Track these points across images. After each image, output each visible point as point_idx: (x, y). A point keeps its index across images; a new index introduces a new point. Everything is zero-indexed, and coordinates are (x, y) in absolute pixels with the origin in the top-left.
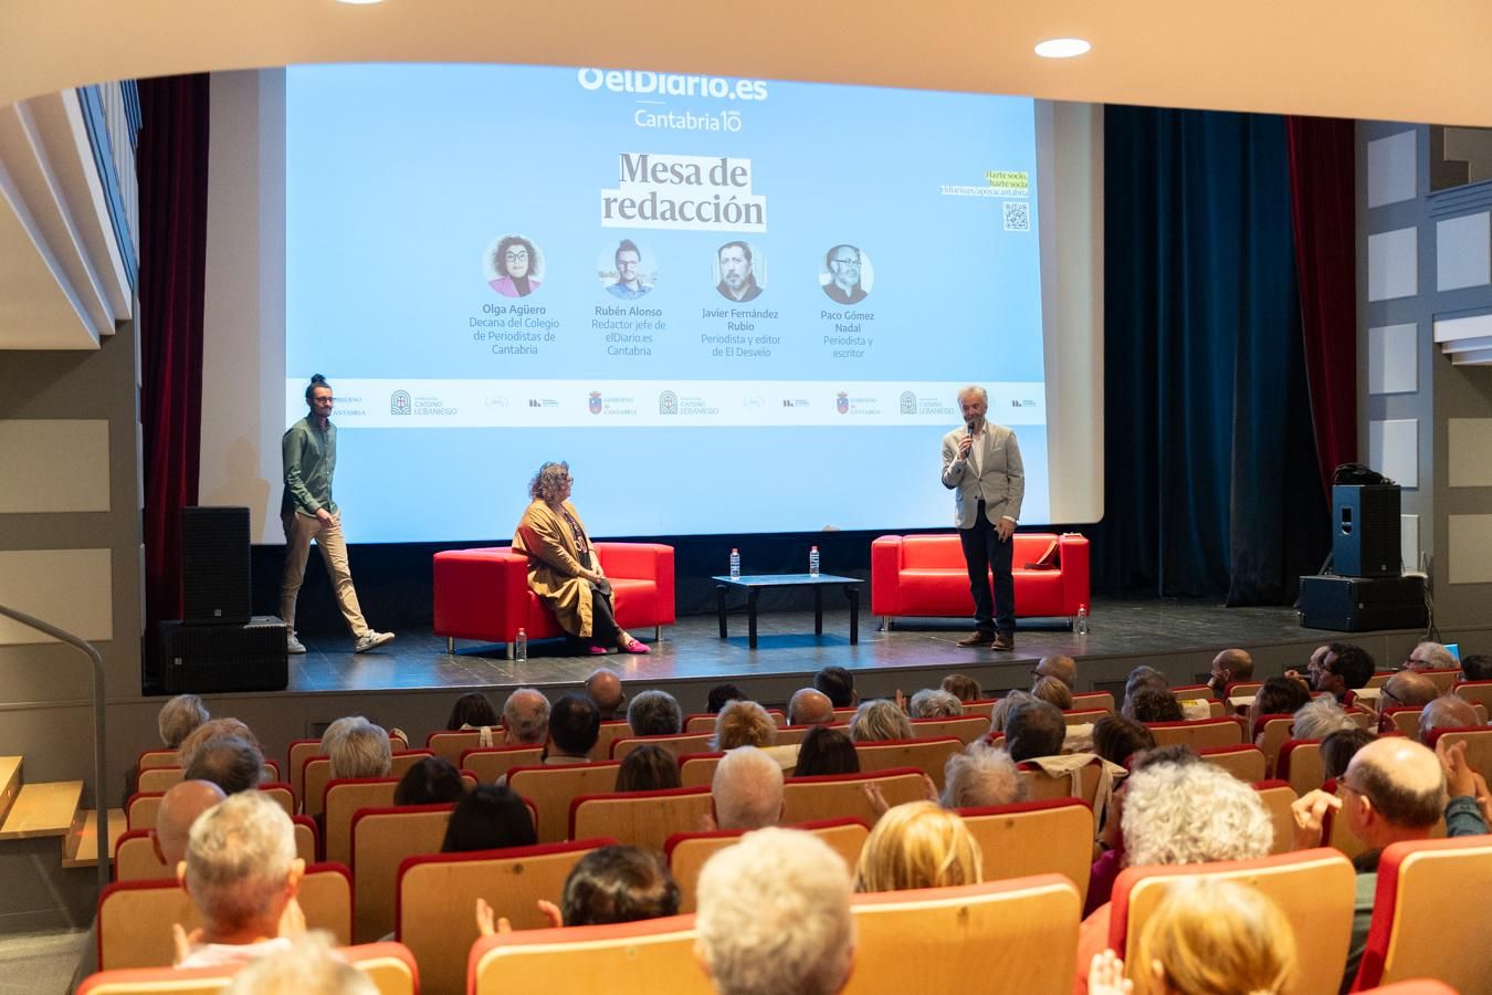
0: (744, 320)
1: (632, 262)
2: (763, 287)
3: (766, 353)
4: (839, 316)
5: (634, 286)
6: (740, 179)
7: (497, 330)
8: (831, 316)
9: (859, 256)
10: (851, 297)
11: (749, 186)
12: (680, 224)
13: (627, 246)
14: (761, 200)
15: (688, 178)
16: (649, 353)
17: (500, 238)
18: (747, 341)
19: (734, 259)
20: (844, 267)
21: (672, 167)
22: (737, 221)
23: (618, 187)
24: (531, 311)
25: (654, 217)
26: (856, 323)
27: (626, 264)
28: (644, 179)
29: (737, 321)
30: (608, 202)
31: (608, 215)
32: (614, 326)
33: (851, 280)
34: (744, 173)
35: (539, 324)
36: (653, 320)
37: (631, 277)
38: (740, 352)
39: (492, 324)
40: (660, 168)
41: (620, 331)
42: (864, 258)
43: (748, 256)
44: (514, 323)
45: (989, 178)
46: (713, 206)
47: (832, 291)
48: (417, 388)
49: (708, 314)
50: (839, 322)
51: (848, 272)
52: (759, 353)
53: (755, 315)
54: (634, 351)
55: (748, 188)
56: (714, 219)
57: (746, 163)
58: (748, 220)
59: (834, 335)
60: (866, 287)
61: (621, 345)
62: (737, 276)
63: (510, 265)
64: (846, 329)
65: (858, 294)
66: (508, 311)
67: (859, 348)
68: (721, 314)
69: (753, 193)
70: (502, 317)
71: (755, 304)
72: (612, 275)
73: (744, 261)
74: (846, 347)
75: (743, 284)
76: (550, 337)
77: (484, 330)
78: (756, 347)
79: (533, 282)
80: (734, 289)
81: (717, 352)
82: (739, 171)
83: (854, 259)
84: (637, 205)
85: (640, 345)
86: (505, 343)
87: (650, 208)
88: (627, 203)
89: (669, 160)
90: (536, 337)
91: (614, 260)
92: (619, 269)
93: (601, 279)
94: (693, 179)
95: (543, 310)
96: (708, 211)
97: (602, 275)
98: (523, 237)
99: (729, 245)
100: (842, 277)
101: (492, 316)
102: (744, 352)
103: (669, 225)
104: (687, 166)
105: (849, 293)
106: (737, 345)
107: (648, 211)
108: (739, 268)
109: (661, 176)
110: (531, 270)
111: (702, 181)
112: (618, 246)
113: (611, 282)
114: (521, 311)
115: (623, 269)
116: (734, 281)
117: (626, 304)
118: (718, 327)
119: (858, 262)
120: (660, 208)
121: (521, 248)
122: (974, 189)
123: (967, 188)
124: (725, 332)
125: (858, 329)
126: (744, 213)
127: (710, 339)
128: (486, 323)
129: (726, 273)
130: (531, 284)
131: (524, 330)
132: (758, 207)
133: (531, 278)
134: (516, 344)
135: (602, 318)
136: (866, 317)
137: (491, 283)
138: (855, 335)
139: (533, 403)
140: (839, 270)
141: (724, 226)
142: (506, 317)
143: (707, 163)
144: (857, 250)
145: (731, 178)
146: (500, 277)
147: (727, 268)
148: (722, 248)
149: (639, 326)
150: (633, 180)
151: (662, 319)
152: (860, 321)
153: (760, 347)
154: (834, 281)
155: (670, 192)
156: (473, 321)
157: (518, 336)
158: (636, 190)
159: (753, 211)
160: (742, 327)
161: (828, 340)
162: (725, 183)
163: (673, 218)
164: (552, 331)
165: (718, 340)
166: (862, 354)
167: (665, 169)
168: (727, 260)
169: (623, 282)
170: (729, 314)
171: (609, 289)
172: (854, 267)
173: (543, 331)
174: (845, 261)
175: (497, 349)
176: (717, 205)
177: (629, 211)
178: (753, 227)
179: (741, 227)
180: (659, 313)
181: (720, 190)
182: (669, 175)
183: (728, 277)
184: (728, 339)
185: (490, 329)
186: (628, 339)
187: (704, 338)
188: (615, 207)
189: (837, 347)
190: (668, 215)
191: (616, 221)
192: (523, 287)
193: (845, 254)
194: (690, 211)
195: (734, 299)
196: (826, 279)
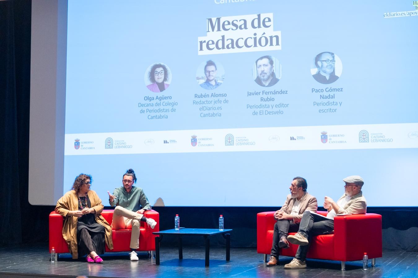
0: (269, 96)
1: (213, 71)
2: (279, 78)
3: (281, 112)
4: (322, 91)
5: (213, 83)
6: (267, 24)
7: (150, 108)
8: (317, 91)
9: (333, 57)
10: (329, 80)
11: (272, 27)
12: (236, 50)
13: (210, 63)
14: (279, 33)
15: (241, 26)
16: (220, 115)
17: (152, 65)
18: (271, 107)
19: (264, 65)
20: (325, 64)
21: (233, 22)
22: (265, 46)
23: (206, 35)
24: (165, 98)
25: (223, 48)
26: (332, 94)
27: (209, 72)
28: (219, 30)
29: (265, 96)
30: (201, 43)
31: (201, 49)
32: (204, 103)
33: (329, 71)
34: (270, 20)
35: (169, 104)
36: (222, 99)
37: (211, 78)
38: (267, 113)
39: (148, 105)
40: (226, 23)
41: (206, 105)
42: (337, 58)
43: (271, 63)
44: (157, 105)
45: (415, 5)
46: (253, 39)
47: (319, 78)
48: (116, 136)
49: (250, 94)
50: (322, 94)
51: (327, 67)
52: (277, 113)
53: (275, 93)
54: (213, 115)
55: (271, 28)
56: (253, 45)
57: (271, 15)
58: (271, 44)
59: (319, 101)
60: (337, 74)
61: (206, 112)
62: (266, 74)
63: (156, 77)
64: (326, 97)
65: (333, 78)
66: (155, 99)
67: (333, 107)
68: (257, 94)
69: (275, 30)
70: (152, 102)
71: (276, 87)
72: (202, 78)
73: (270, 66)
74: (327, 107)
75: (269, 78)
76: (173, 110)
77: (144, 108)
78: (275, 109)
79: (166, 84)
80: (264, 80)
81: (255, 113)
82: (267, 20)
83: (331, 59)
84: (215, 43)
85: (216, 112)
86: (153, 114)
87: (222, 44)
88: (211, 42)
89: (230, 19)
90: (167, 111)
91: (204, 71)
92: (206, 75)
93: (197, 80)
94: (243, 27)
95: (170, 98)
96: (251, 42)
97: (198, 79)
98: (162, 64)
99: (262, 58)
100: (324, 69)
101: (148, 102)
102: (269, 113)
103: (231, 51)
104: (240, 21)
105: (328, 78)
106: (265, 109)
107: (220, 45)
108: (267, 69)
109: (227, 27)
110: (165, 79)
111: (247, 28)
112: (205, 64)
113: (202, 81)
114: (161, 99)
115: (208, 75)
116: (264, 76)
117: (209, 92)
118: (256, 100)
119: (333, 61)
120: (226, 43)
121: (161, 69)
122: (405, 12)
123: (400, 13)
124: (259, 103)
125: (333, 97)
126: (269, 41)
127: (251, 107)
128: (145, 105)
129: (260, 72)
130: (165, 86)
131: (162, 107)
132: (277, 37)
133: (165, 83)
134: (158, 114)
135: (198, 100)
136: (338, 90)
137: (148, 87)
138: (331, 100)
139: (165, 142)
140: (322, 66)
141: (259, 48)
142: (154, 102)
143: (249, 18)
144: (332, 54)
145: (262, 23)
146: (152, 83)
147: (260, 70)
148: (258, 60)
149: (215, 102)
150: (213, 30)
151: (227, 98)
152: (334, 93)
153: (277, 109)
154: (319, 71)
155: (232, 34)
156: (140, 104)
157: (159, 110)
158: (215, 36)
159: (274, 39)
160: (268, 100)
161: (315, 104)
162: (259, 27)
163: (233, 47)
164: (175, 107)
165: (255, 107)
166: (335, 110)
167: (229, 23)
168: (260, 66)
169: (208, 81)
170: (261, 93)
171: (201, 85)
172: (331, 63)
173: (170, 107)
174: (326, 61)
175: (150, 117)
176: (255, 39)
177: (211, 46)
178: (275, 48)
179: (268, 48)
180: (225, 95)
181: (257, 31)
182: (231, 26)
183: (261, 74)
184: (261, 106)
185: (147, 108)
186: (210, 109)
187: (249, 106)
188: (204, 45)
189: (322, 107)
190: (230, 46)
191: (205, 51)
192: (162, 87)
193: (325, 57)
194: (241, 43)
195: (264, 86)
196: (314, 71)
